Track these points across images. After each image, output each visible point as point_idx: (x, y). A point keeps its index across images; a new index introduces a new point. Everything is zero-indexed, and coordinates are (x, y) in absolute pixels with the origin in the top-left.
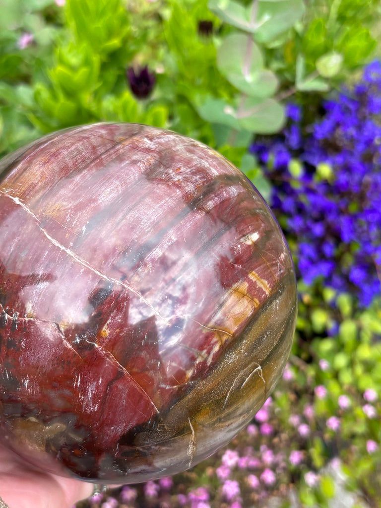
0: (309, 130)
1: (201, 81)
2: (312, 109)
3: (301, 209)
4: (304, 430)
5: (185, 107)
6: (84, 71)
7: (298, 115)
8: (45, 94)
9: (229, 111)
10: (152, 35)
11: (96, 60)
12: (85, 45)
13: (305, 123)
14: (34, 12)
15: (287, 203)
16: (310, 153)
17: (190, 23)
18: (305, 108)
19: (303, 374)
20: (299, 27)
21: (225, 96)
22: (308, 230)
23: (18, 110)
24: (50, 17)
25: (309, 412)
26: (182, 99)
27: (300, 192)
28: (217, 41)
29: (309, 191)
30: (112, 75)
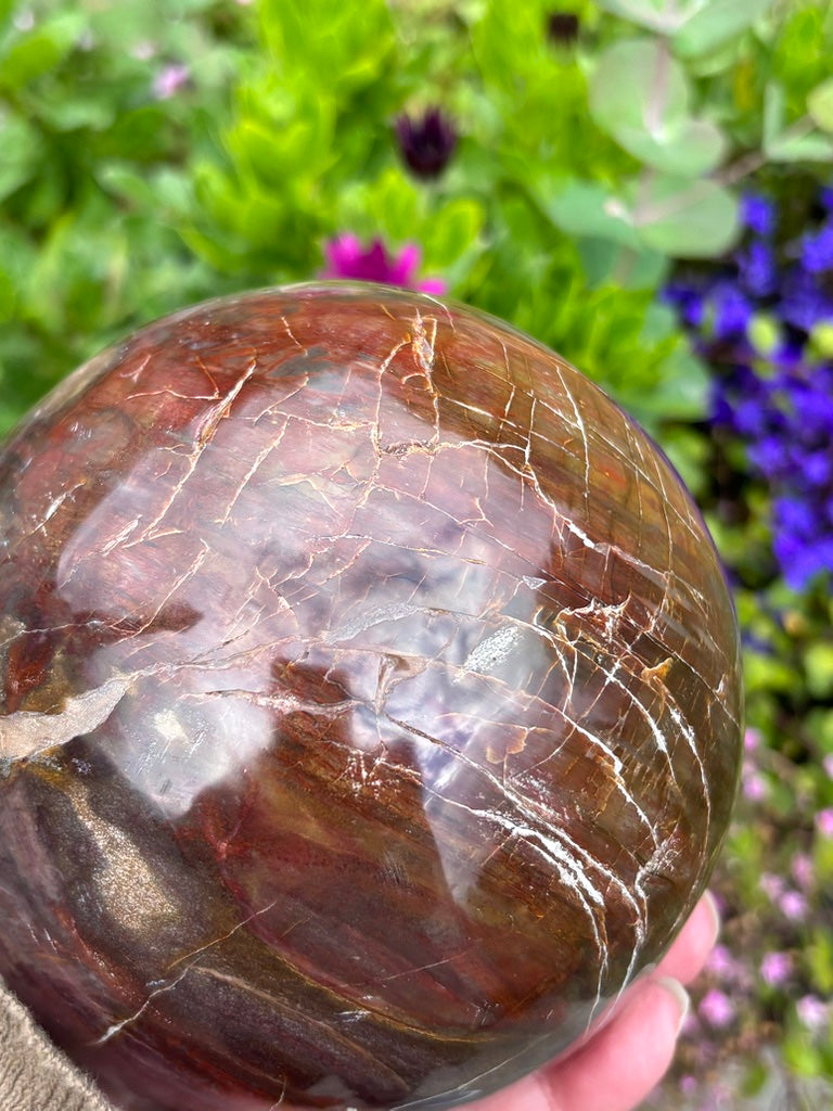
0: (792, 251)
1: (550, 151)
2: (799, 207)
3: (776, 426)
4: (793, 906)
5: (517, 206)
6: (299, 130)
7: (767, 221)
8: (217, 184)
9: (615, 209)
10: (441, 60)
11: (326, 106)
12: (301, 74)
13: (781, 237)
14: (190, 16)
15: (746, 412)
16: (793, 303)
17: (528, 21)
18: (782, 205)
19: (788, 788)
20: (764, 28)
21: (605, 179)
22: (793, 469)
23: (159, 221)
24: (224, 28)
25: (803, 868)
26: (510, 188)
27: (774, 386)
28: (586, 64)
29: (795, 384)
30: (358, 140)
